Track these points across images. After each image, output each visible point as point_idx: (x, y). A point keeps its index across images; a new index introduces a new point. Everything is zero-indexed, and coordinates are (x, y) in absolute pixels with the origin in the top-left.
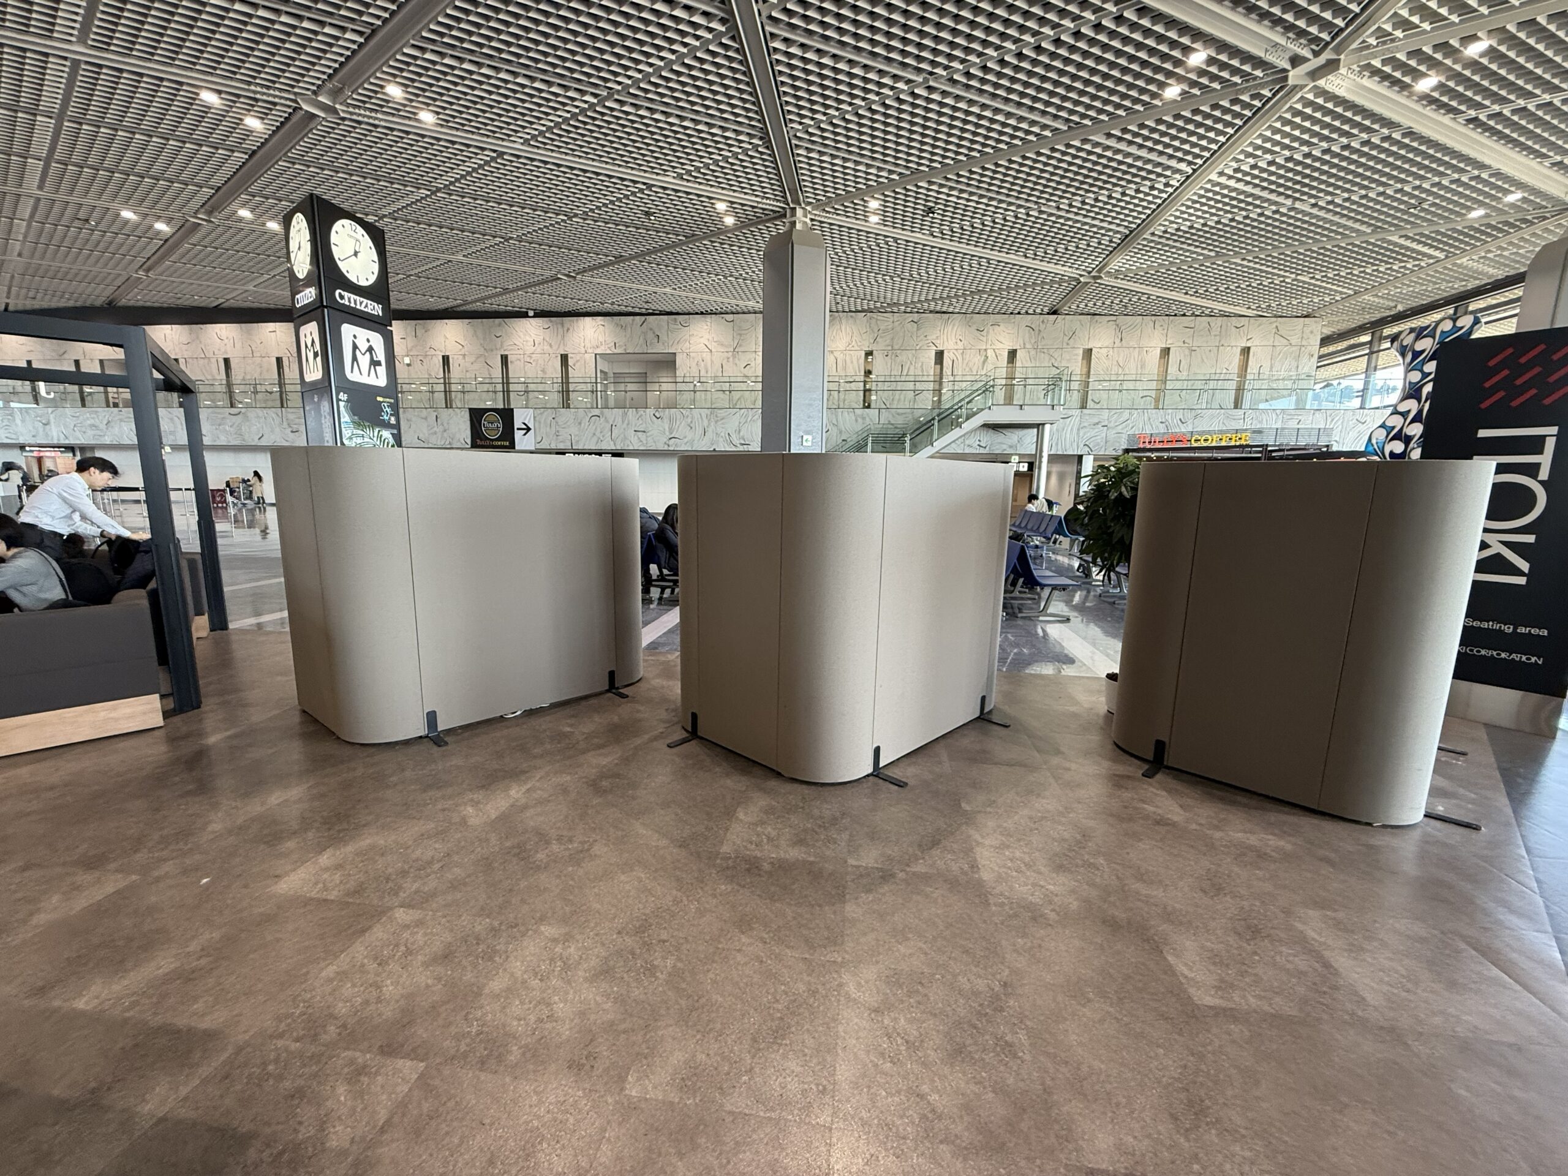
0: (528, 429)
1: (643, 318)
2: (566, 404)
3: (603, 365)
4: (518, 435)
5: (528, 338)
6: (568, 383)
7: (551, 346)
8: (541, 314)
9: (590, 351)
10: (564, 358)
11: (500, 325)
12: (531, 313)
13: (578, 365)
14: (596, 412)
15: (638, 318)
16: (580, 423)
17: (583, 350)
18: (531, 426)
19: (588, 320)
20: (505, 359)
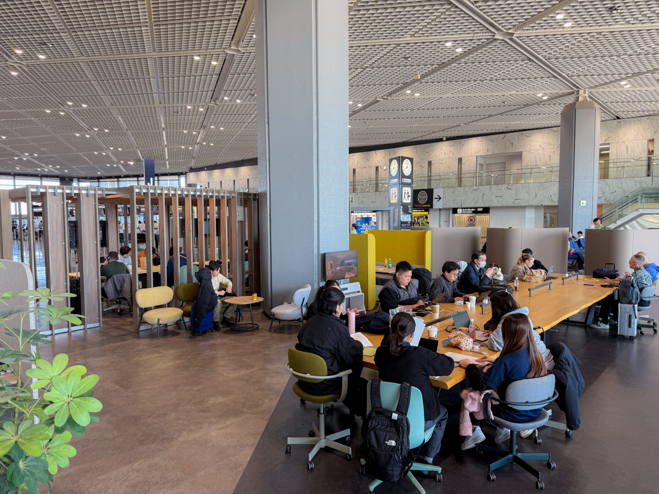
0: (440, 198)
1: (504, 135)
2: (460, 185)
3: (480, 161)
4: (435, 201)
5: (442, 151)
6: (461, 174)
7: (453, 154)
8: (448, 139)
9: (474, 155)
10: (460, 160)
11: (429, 147)
12: (444, 139)
13: (467, 163)
14: (476, 188)
15: (501, 135)
16: (466, 194)
17: (470, 155)
18: (441, 197)
19: (474, 139)
20: (430, 163)
